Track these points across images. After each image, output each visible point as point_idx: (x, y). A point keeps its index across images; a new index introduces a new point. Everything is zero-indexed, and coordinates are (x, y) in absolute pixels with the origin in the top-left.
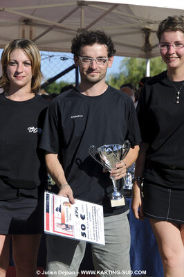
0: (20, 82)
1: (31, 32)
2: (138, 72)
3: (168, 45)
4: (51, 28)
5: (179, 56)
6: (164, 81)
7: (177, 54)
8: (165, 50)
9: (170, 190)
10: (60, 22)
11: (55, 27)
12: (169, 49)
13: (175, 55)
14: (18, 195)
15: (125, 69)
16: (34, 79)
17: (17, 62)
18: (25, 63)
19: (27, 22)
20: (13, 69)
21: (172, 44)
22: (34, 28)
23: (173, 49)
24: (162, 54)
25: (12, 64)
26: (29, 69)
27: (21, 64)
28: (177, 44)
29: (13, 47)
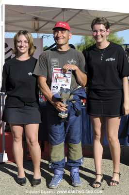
0: (23, 51)
1: (38, 24)
2: (90, 43)
3: (96, 31)
4: (48, 22)
5: (102, 36)
6: (95, 49)
7: (101, 35)
8: (95, 34)
9: (102, 101)
10: (53, 19)
11: (50, 21)
12: (97, 33)
13: (100, 36)
14: (25, 105)
15: (83, 41)
16: (29, 50)
17: (21, 41)
18: (25, 42)
19: (36, 19)
20: (19, 44)
21: (99, 31)
22: (40, 22)
23: (99, 33)
24: (93, 35)
25: (19, 42)
26: (27, 44)
27: (23, 42)
28: (101, 30)
29: (19, 34)
